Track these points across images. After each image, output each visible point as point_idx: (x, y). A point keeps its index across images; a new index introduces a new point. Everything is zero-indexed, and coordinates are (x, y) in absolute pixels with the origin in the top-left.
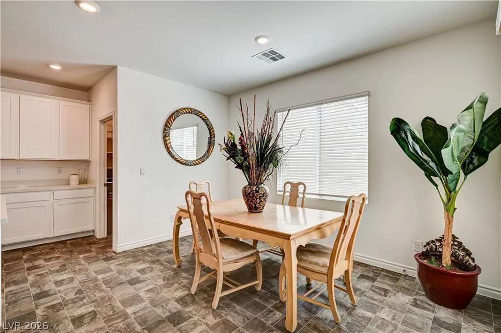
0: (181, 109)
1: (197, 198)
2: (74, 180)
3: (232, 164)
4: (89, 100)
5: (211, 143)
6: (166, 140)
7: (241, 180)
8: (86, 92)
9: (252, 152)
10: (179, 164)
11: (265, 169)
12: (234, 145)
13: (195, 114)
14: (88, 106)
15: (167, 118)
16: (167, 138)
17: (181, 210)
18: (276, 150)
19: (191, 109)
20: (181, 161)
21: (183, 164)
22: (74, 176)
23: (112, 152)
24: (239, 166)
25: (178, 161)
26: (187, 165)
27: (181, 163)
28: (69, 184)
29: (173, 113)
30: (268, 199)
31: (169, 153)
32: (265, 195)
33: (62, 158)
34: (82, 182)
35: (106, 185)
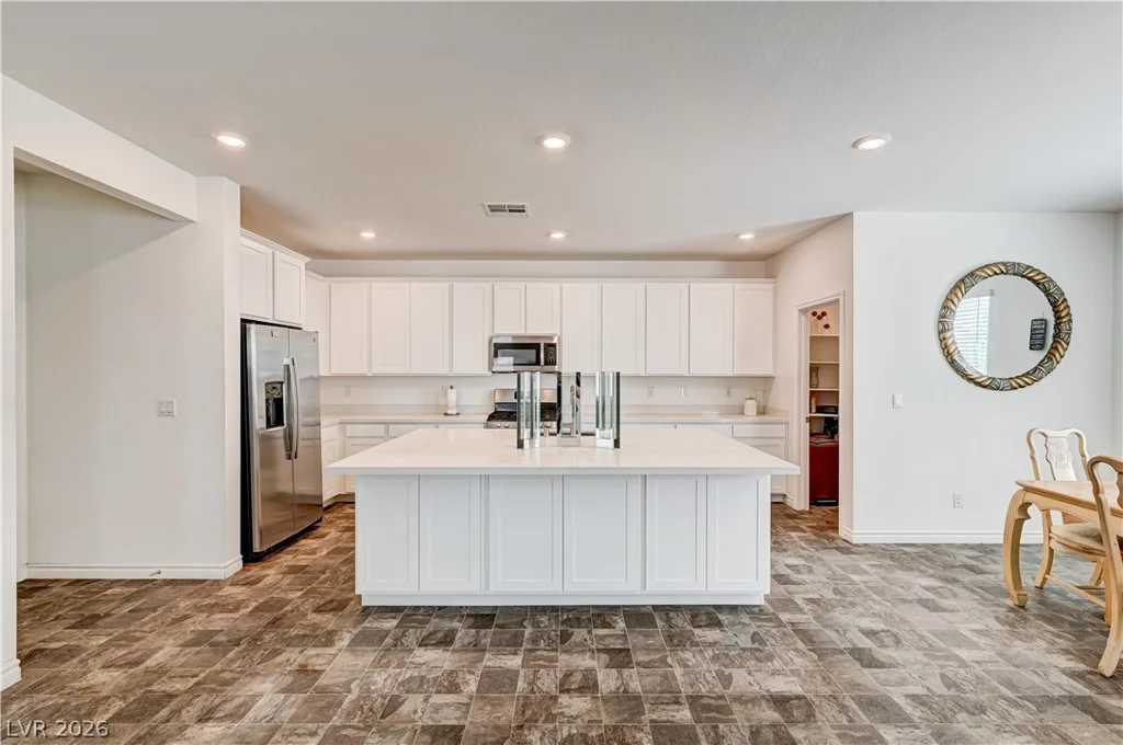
0: (981, 269)
2: (751, 406)
4: (771, 274)
5: (1059, 337)
6: (944, 339)
8: (763, 263)
10: (972, 385)
13: (1014, 274)
14: (771, 286)
15: (947, 292)
16: (948, 335)
17: (1028, 489)
19: (1004, 264)
20: (978, 380)
21: (985, 387)
22: (750, 402)
23: (838, 360)
25: (971, 380)
26: (993, 389)
27: (979, 384)
28: (743, 413)
29: (962, 280)
31: (952, 363)
33: (738, 372)
34: (762, 411)
35: (810, 420)
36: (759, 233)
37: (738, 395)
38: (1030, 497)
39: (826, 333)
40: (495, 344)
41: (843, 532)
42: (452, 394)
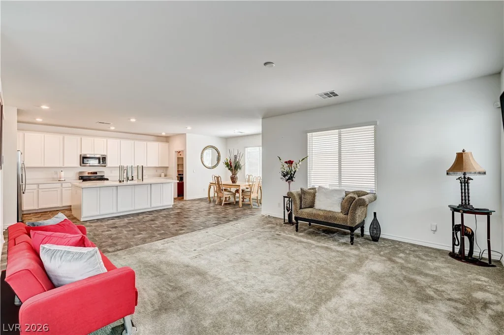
1: (218, 178)
2: (163, 175)
3: (227, 169)
4: (167, 141)
5: (219, 159)
7: (230, 174)
8: (166, 139)
9: (233, 165)
11: (237, 170)
12: (228, 163)
13: (213, 148)
14: (168, 145)
16: (202, 158)
17: (211, 183)
18: (241, 163)
19: (211, 146)
21: (209, 168)
22: (163, 173)
23: (183, 163)
24: (229, 169)
25: (207, 167)
28: (161, 177)
29: (206, 147)
30: (238, 179)
31: (203, 164)
32: (237, 178)
33: (160, 166)
34: (165, 176)
35: (177, 177)
36: (166, 133)
37: (160, 171)
38: (211, 185)
39: (181, 156)
40: (83, 157)
41: (185, 199)
42: (63, 174)
